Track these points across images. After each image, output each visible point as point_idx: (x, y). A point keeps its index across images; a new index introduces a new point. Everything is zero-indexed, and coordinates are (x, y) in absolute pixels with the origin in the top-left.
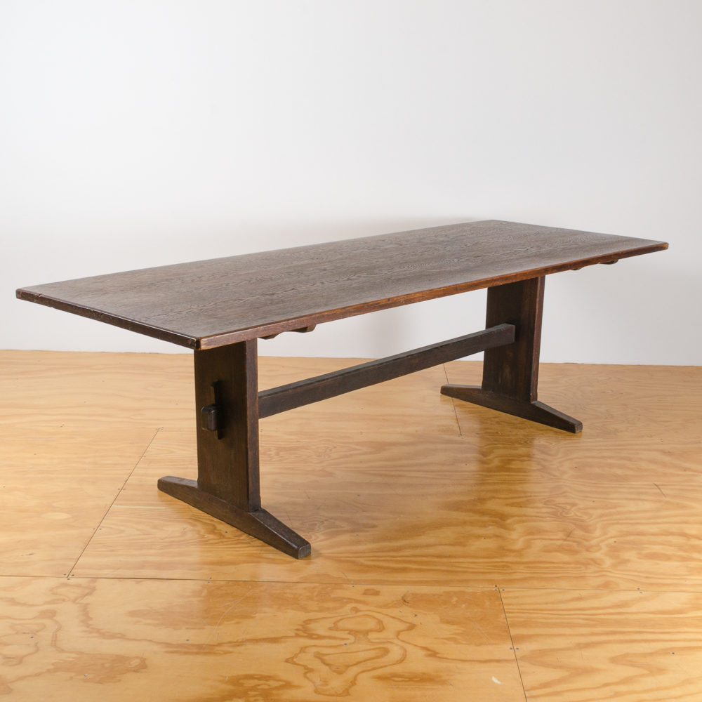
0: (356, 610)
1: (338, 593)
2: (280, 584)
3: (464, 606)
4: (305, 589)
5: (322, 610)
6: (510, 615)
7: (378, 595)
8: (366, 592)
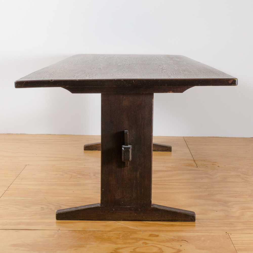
0: (146, 244)
1: (135, 236)
2: (100, 232)
3: (209, 241)
4: (115, 234)
5: (125, 243)
6: (236, 245)
7: (158, 237)
8: (151, 235)
